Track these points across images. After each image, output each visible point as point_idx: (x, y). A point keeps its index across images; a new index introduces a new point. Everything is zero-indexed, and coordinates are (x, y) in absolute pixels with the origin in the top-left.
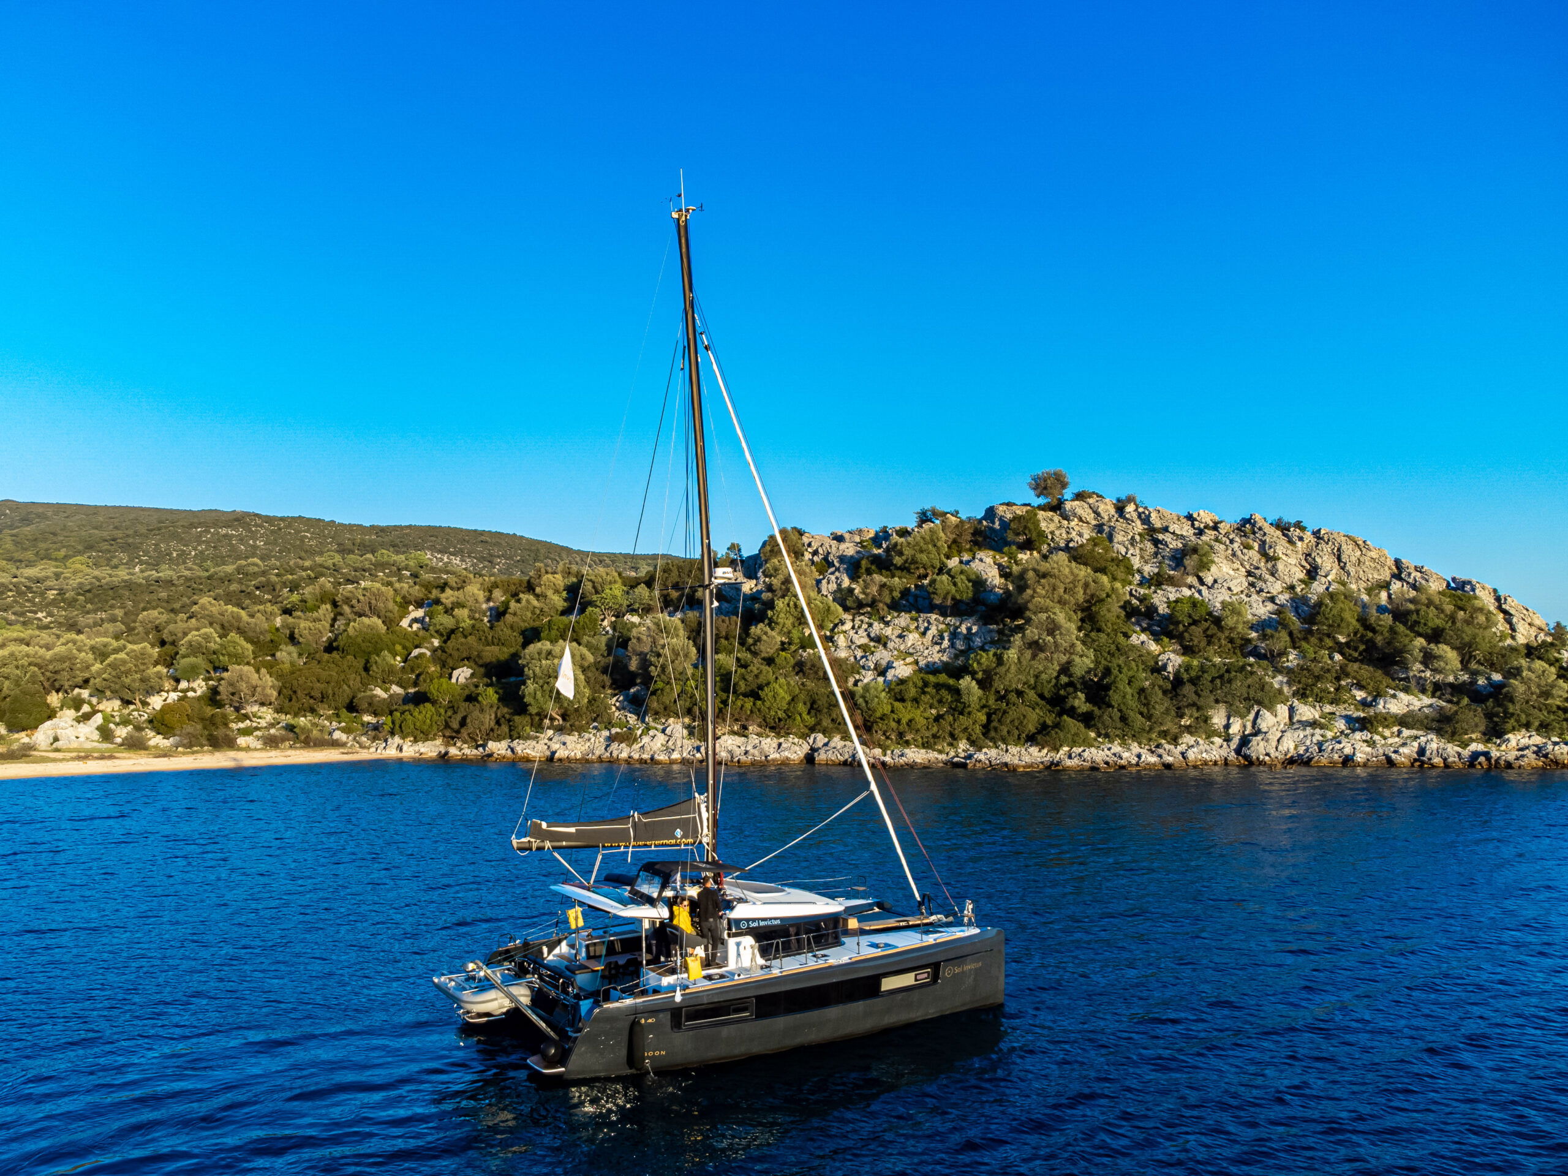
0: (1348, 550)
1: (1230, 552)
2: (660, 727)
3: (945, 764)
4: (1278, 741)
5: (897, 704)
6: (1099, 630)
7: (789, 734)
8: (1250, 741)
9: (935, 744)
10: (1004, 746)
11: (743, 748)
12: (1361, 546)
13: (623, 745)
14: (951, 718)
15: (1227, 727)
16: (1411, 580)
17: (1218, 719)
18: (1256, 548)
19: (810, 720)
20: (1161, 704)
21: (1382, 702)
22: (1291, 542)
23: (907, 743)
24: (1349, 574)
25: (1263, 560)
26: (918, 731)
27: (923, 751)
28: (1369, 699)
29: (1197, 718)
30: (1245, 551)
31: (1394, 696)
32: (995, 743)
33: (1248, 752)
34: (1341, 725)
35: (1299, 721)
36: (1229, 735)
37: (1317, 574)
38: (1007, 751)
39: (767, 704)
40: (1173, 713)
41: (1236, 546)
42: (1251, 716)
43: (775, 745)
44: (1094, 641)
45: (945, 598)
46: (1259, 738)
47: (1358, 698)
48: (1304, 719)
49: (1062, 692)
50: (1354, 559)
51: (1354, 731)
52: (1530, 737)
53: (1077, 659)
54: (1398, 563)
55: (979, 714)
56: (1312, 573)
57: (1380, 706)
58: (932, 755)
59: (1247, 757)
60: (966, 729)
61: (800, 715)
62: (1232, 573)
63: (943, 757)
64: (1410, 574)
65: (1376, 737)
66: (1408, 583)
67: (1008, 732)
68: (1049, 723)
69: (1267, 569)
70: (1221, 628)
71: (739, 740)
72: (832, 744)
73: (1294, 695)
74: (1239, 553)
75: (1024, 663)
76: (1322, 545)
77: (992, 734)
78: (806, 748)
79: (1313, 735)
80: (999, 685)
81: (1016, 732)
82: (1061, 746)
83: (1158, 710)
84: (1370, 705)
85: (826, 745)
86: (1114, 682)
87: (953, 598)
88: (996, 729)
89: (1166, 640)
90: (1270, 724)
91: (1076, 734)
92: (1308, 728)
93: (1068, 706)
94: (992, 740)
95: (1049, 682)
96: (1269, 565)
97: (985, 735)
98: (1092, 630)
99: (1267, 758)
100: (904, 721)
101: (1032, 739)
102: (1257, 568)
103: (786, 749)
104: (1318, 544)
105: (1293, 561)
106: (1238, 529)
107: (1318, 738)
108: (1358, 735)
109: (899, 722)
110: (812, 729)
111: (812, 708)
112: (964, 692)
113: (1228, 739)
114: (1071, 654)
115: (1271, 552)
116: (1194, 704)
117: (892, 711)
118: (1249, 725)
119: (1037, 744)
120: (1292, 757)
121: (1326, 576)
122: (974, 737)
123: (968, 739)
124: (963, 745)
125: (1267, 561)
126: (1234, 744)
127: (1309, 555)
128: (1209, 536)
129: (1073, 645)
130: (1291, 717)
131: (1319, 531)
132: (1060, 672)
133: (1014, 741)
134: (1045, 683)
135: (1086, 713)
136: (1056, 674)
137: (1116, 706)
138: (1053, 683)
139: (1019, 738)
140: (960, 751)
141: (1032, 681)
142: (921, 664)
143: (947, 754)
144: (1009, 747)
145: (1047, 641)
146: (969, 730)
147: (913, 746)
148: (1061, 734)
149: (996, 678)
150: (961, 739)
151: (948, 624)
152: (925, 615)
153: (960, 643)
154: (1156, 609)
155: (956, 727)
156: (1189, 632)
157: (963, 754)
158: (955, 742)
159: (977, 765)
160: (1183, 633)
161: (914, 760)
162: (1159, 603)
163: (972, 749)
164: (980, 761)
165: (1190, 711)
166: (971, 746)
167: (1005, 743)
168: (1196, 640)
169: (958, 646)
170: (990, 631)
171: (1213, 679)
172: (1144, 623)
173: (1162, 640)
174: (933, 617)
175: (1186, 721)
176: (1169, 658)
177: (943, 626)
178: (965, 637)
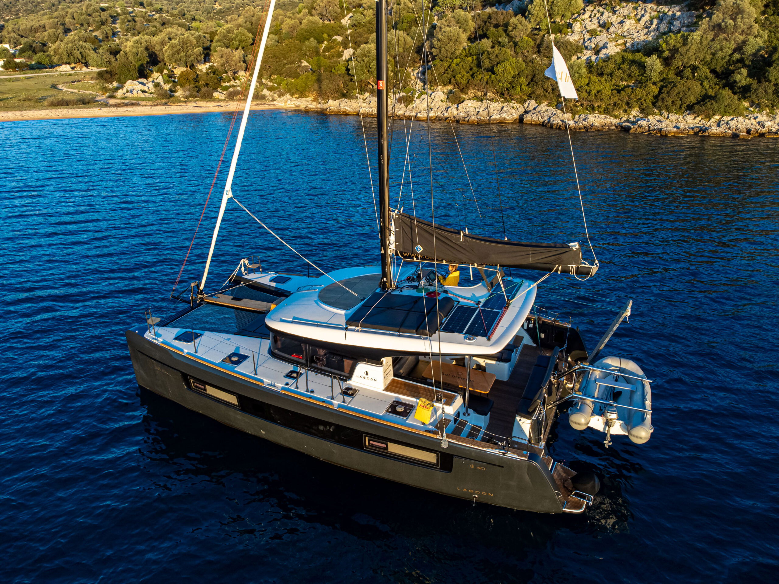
2: (430, 92)
3: (616, 127)
5: (593, 78)
7: (512, 100)
9: (613, 110)
10: (666, 114)
11: (477, 110)
13: (403, 105)
19: (529, 90)
23: (593, 110)
26: (603, 99)
27: (603, 116)
38: (668, 117)
39: (498, 78)
43: (499, 108)
44: (771, 23)
49: (731, 68)
53: (751, 39)
55: (654, 87)
58: (609, 120)
60: (640, 99)
61: (521, 86)
63: (616, 121)
67: (673, 102)
68: (711, 94)
71: (476, 104)
72: (539, 109)
77: (660, 103)
78: (521, 110)
80: (678, 63)
81: (679, 102)
82: (714, 114)
85: (534, 109)
88: (663, 99)
91: (730, 105)
93: (731, 80)
94: (660, 109)
95: (723, 59)
97: (654, 104)
101: (690, 108)
103: (506, 111)
109: (589, 93)
110: (530, 97)
111: (532, 80)
112: (648, 68)
114: (747, 34)
117: (587, 84)
119: (694, 113)
122: (645, 106)
123: (640, 107)
124: (635, 112)
129: (750, 27)
132: (734, 51)
133: (676, 110)
134: (720, 60)
135: (746, 85)
136: (731, 52)
137: (773, 80)
138: (726, 60)
139: (681, 107)
140: (631, 116)
141: (709, 58)
142: (628, 45)
143: (621, 119)
144: (670, 115)
145: (728, 24)
146: (642, 100)
147: (597, 112)
148: (716, 105)
149: (677, 56)
150: (634, 107)
151: (659, 12)
152: (644, 4)
153: (663, 27)
155: (632, 98)
157: (632, 120)
158: (629, 110)
159: (638, 130)
161: (592, 124)
163: (640, 116)
164: (642, 126)
166: (641, 113)
167: (668, 111)
169: (661, 30)
170: (690, 17)
174: (650, 6)
177: (655, 14)
178: (669, 23)
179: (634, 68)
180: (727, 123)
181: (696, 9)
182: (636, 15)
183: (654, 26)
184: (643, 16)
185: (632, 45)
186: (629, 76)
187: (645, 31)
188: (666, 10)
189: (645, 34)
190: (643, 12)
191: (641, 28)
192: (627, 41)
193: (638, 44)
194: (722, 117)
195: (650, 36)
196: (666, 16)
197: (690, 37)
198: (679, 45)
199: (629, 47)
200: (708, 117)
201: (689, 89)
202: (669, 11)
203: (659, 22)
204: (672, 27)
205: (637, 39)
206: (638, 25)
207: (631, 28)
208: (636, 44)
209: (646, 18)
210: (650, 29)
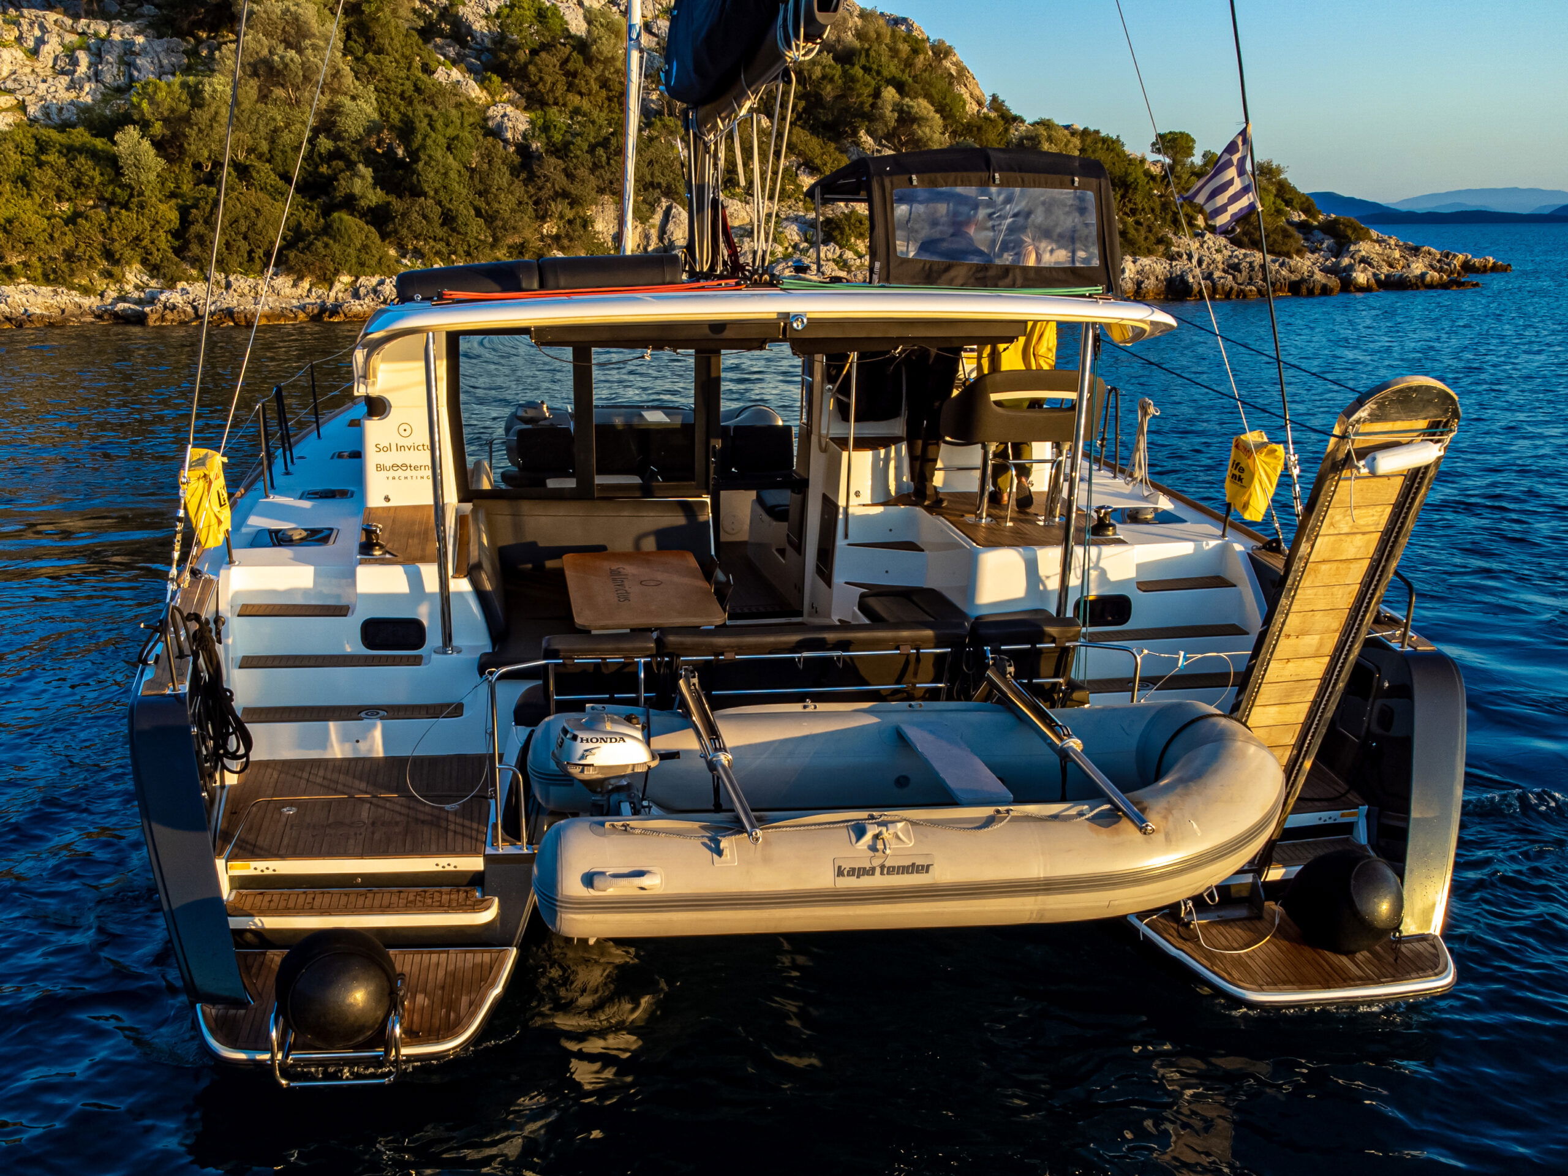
3: (99, 317)
6: (380, 51)
9: (72, 273)
10: (220, 276)
14: (103, 216)
20: (510, 194)
26: (28, 243)
27: (46, 290)
29: (570, 222)
34: (793, 233)
38: (228, 285)
40: (530, 209)
44: (373, 70)
48: (738, 223)
49: (324, 169)
53: (347, 104)
55: (162, 207)
58: (67, 299)
60: (138, 239)
63: (91, 302)
67: (229, 245)
68: (306, 225)
70: (588, 59)
75: (246, 105)
77: (195, 249)
81: (244, 246)
82: (337, 272)
83: (506, 204)
86: (423, 147)
88: (201, 239)
89: (496, 79)
93: (340, 194)
94: (195, 262)
97: (179, 253)
98: (366, 52)
101: (277, 260)
114: (334, 92)
116: (565, 194)
119: (289, 270)
122: (156, 257)
123: (144, 262)
124: (134, 276)
132: (316, 131)
133: (241, 265)
134: (290, 153)
135: (378, 206)
136: (309, 133)
137: (432, 193)
138: (303, 152)
139: (251, 259)
140: (128, 287)
141: (264, 146)
142: (32, 110)
143: (102, 295)
144: (232, 278)
145: (287, 60)
146: (144, 243)
147: (23, 280)
148: (336, 248)
149: (192, 133)
150: (129, 263)
151: (84, 33)
152: (34, 12)
153: (111, 73)
154: (469, 27)
155: (116, 236)
156: (536, 65)
157: (136, 295)
158: (116, 270)
159: (169, 316)
160: (526, 65)
161: (26, 310)
162: (471, 18)
163: (153, 283)
164: (174, 307)
165: (559, 207)
166: (152, 277)
167: (224, 271)
168: (549, 80)
169: (108, 79)
170: (170, 51)
171: (592, 149)
172: (452, 52)
173: (490, 79)
174: (52, 16)
175: (549, 228)
176: (504, 115)
177: (74, 38)
178: (121, 61)
179: (83, 162)
180: (375, 291)
181: (182, 35)
182: (19, 39)
183: (83, 68)
184: (40, 41)
185: (46, 110)
186: (77, 184)
187: (65, 80)
188: (103, 32)
189: (68, 89)
191: (49, 72)
192: (24, 101)
193: (61, 109)
194: (357, 278)
195: (84, 94)
196: (107, 45)
197: (207, 88)
198: (185, 108)
199: (39, 115)
200: (325, 280)
201: (257, 211)
202: (109, 32)
203: (93, 59)
204: (136, 73)
205: (49, 97)
206: (37, 64)
207: (20, 71)
208: (54, 110)
209: (52, 47)
210: (77, 75)
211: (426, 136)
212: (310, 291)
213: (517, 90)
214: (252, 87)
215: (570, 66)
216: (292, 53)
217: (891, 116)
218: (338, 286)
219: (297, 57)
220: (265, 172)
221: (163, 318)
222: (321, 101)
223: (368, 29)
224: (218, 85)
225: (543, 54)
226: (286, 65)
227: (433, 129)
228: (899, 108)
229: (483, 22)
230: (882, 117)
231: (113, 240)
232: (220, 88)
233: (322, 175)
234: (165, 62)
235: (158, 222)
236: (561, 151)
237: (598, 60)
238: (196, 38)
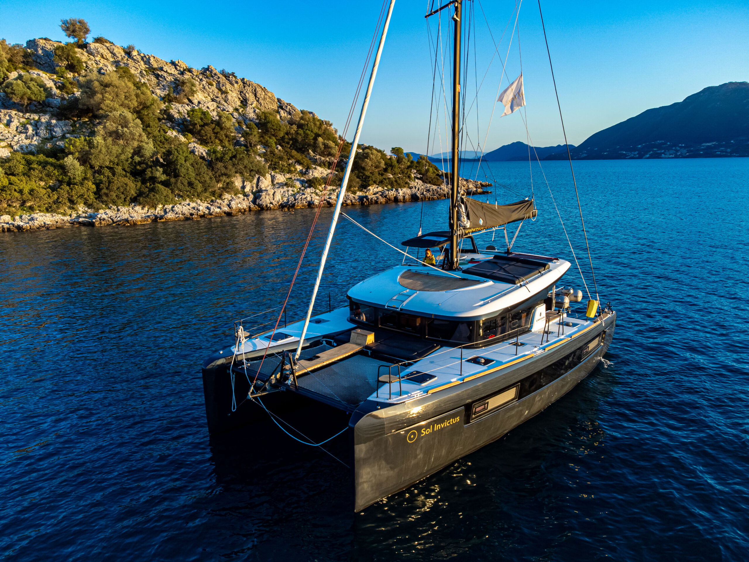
0: (259, 90)
1: (201, 86)
3: (73, 223)
4: (273, 195)
5: (12, 178)
8: (260, 196)
9: (58, 208)
12: (264, 90)
14: (68, 188)
15: (243, 187)
16: (288, 110)
17: (238, 182)
18: (215, 86)
20: (207, 175)
21: (311, 172)
22: (231, 83)
23: (31, 208)
24: (261, 105)
25: (220, 93)
27: (48, 215)
28: (304, 170)
30: (210, 86)
31: (315, 168)
32: (106, 205)
33: (261, 202)
34: (298, 184)
35: (278, 183)
36: (244, 192)
37: (247, 103)
38: (118, 210)
40: (214, 179)
41: (204, 83)
42: (255, 181)
44: (150, 133)
45: (22, 98)
46: (264, 194)
47: (298, 170)
48: (280, 182)
50: (262, 96)
51: (306, 188)
52: (377, 187)
53: (144, 145)
54: (279, 100)
56: (244, 102)
57: (311, 174)
58: (58, 217)
59: (259, 205)
62: (204, 99)
63: (67, 218)
64: (287, 107)
65: (318, 191)
66: (286, 111)
69: (222, 98)
70: (222, 129)
73: (269, 168)
74: (207, 87)
76: (247, 87)
77: (104, 198)
79: (288, 191)
80: (95, 162)
81: (123, 196)
83: (207, 178)
84: (305, 174)
87: (29, 99)
88: (106, 194)
89: (189, 135)
90: (266, 185)
92: (285, 187)
93: (149, 176)
94: (105, 203)
95: (127, 160)
96: (223, 96)
97: (98, 199)
98: (146, 127)
99: (271, 205)
100: (26, 191)
101: (135, 200)
102: (217, 97)
104: (244, 87)
105: (234, 95)
106: (202, 73)
107: (291, 192)
108: (309, 190)
109: (21, 192)
112: (70, 167)
113: (246, 195)
114: (140, 142)
115: (224, 89)
116: (225, 174)
117: (10, 184)
118: (255, 186)
119: (140, 204)
120: (281, 204)
121: (252, 105)
122: (90, 202)
123: (85, 204)
124: (81, 208)
125: (222, 94)
126: (251, 197)
127: (243, 92)
128: (187, 76)
129: (141, 136)
130: (272, 181)
131: (243, 79)
132: (134, 154)
133: (122, 203)
134: (124, 162)
135: (165, 181)
136: (130, 155)
138: (129, 162)
139: (125, 201)
140: (80, 213)
141: (116, 160)
142: (15, 147)
143: (70, 215)
144: (119, 208)
145: (124, 131)
146: (85, 197)
147: (38, 211)
148: (157, 196)
149: (92, 157)
150: (79, 204)
151: (28, 118)
152: (6, 111)
153: (43, 132)
154: (173, 116)
155: (73, 195)
156: (204, 130)
157: (84, 215)
158: (75, 206)
159: (103, 222)
160: (200, 131)
161: (44, 223)
162: (173, 113)
163: (89, 210)
164: (104, 219)
165: (224, 178)
166: (89, 208)
167: (116, 205)
168: (209, 135)
169: (42, 135)
170: (66, 125)
171: (231, 159)
172: (169, 125)
173: (187, 135)
174: (14, 112)
175: (220, 185)
176: (194, 147)
177: (24, 120)
178: (46, 128)
179: (50, 168)
183: (30, 131)
184: (10, 121)
185: (21, 147)
187: (23, 135)
188: (37, 118)
190: (8, 118)
191: (15, 132)
192: (11, 144)
193: (27, 147)
194: (164, 206)
195: (33, 141)
196: (40, 123)
197: (95, 141)
198: (87, 148)
199: (18, 149)
200: (153, 206)
201: (125, 184)
202: (39, 118)
203: (34, 128)
204: (54, 133)
205: (21, 142)
206: (10, 129)
207: (4, 132)
208: (25, 147)
209: (15, 123)
210: (28, 134)
211: (177, 157)
212: (148, 211)
213: (196, 138)
214: (110, 140)
215: (215, 131)
216: (125, 129)
217: (322, 147)
218: (158, 209)
219: (128, 131)
220: (119, 170)
221: (101, 223)
222: (136, 144)
223: (143, 118)
224: (98, 139)
225: (206, 127)
226: (124, 133)
227: (179, 154)
228: (324, 144)
229: (178, 114)
230: (319, 147)
231: (72, 196)
232: (100, 141)
233: (138, 170)
234: (64, 129)
235: (89, 189)
236: (221, 159)
237: (225, 129)
238: (73, 120)
